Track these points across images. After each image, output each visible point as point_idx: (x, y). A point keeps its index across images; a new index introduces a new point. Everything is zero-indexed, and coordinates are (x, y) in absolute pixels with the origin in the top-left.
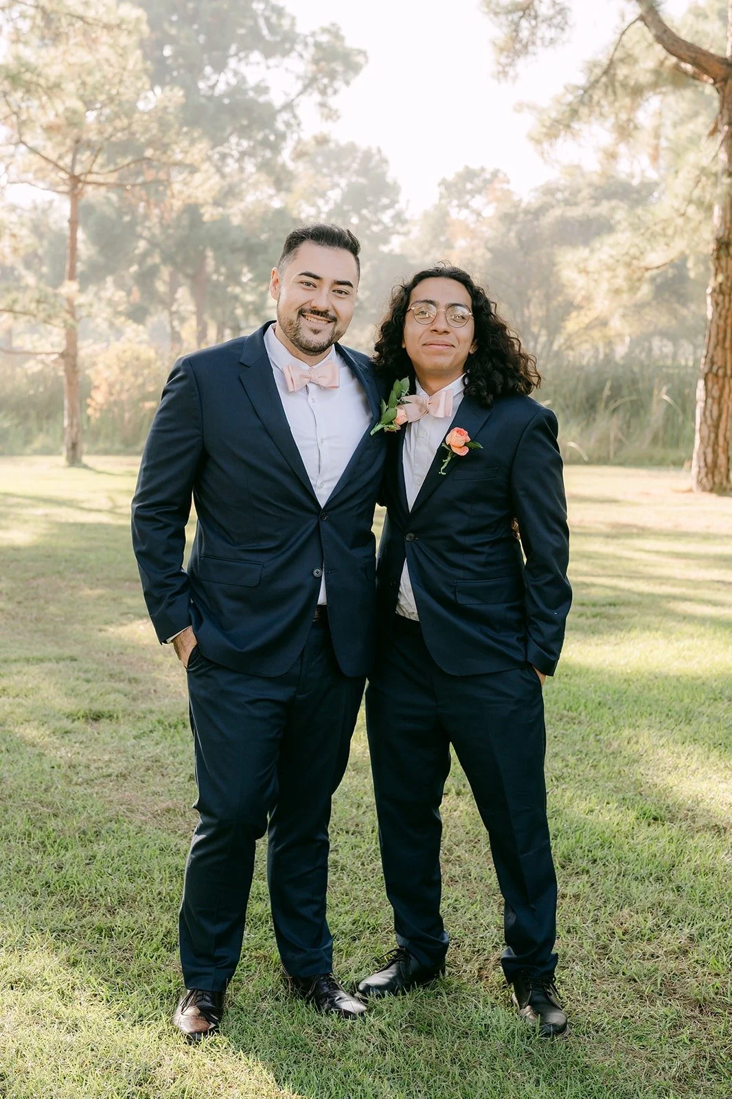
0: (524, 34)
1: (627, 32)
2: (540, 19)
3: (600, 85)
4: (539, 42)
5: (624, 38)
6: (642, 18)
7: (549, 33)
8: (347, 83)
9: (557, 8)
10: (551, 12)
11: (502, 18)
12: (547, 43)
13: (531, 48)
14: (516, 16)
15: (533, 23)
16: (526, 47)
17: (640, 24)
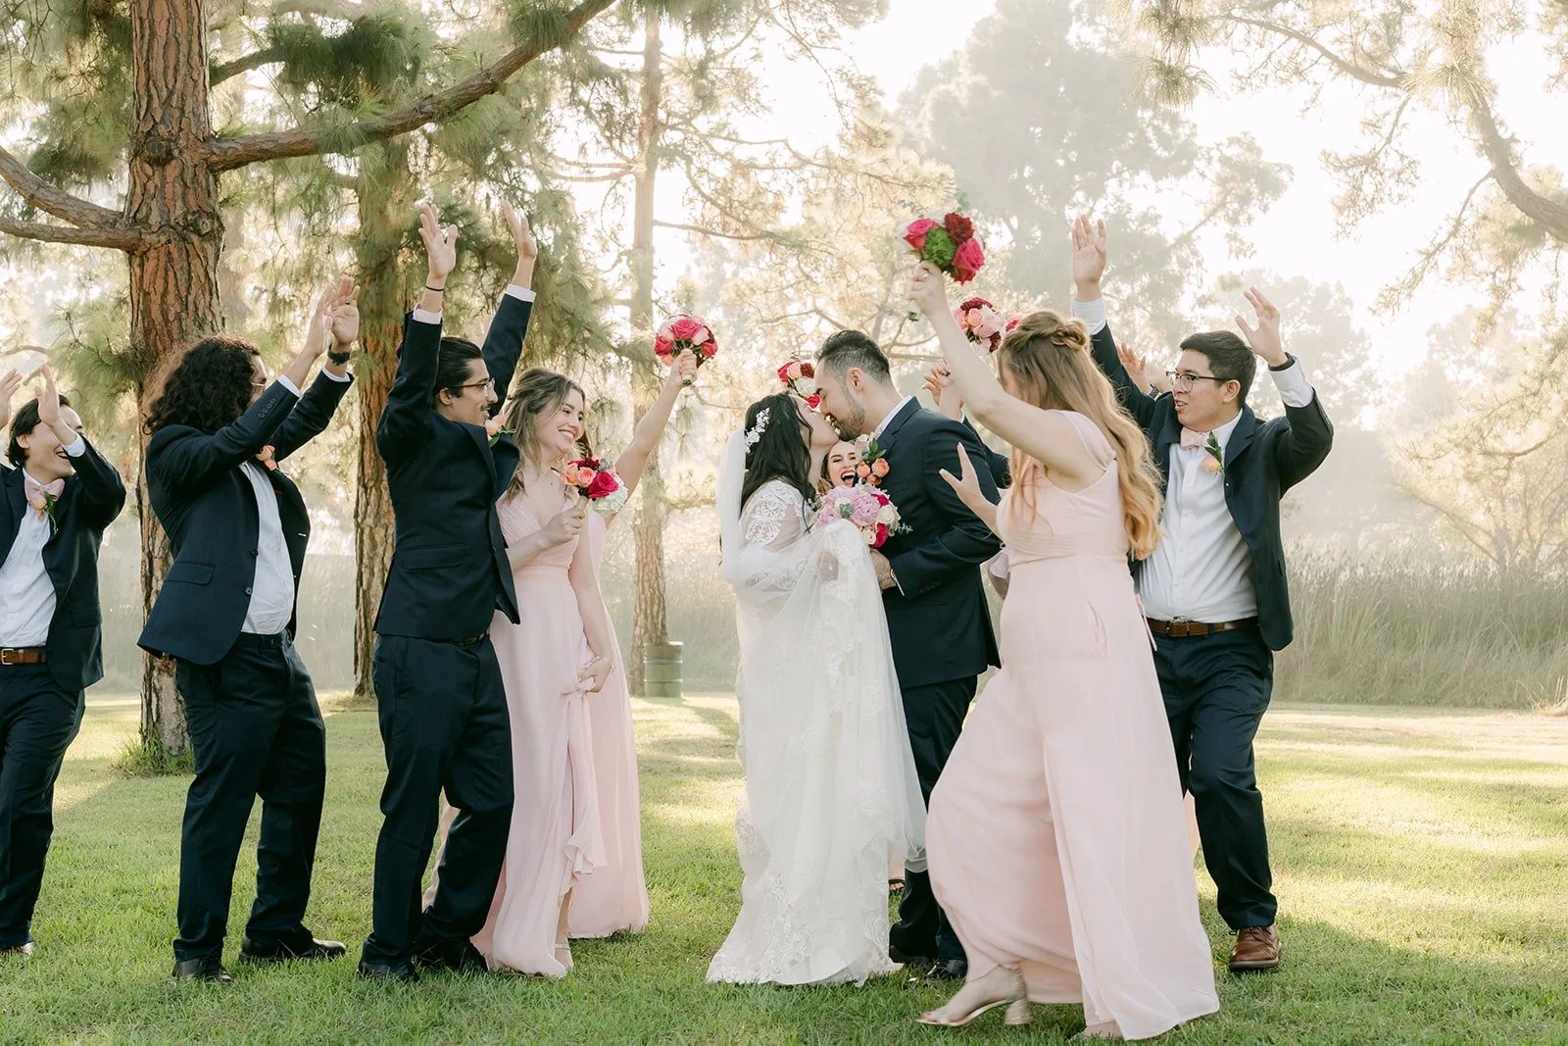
0: (1368, 188)
1: (1477, 191)
2: (1387, 174)
3: (1447, 248)
4: (1386, 198)
5: (1473, 197)
6: (1492, 174)
7: (1397, 189)
8: (1265, 209)
9: (1406, 161)
10: (1399, 166)
11: (1342, 173)
12: (1396, 200)
13: (1377, 206)
14: (1357, 171)
15: (1379, 178)
16: (1371, 205)
17: (1491, 180)
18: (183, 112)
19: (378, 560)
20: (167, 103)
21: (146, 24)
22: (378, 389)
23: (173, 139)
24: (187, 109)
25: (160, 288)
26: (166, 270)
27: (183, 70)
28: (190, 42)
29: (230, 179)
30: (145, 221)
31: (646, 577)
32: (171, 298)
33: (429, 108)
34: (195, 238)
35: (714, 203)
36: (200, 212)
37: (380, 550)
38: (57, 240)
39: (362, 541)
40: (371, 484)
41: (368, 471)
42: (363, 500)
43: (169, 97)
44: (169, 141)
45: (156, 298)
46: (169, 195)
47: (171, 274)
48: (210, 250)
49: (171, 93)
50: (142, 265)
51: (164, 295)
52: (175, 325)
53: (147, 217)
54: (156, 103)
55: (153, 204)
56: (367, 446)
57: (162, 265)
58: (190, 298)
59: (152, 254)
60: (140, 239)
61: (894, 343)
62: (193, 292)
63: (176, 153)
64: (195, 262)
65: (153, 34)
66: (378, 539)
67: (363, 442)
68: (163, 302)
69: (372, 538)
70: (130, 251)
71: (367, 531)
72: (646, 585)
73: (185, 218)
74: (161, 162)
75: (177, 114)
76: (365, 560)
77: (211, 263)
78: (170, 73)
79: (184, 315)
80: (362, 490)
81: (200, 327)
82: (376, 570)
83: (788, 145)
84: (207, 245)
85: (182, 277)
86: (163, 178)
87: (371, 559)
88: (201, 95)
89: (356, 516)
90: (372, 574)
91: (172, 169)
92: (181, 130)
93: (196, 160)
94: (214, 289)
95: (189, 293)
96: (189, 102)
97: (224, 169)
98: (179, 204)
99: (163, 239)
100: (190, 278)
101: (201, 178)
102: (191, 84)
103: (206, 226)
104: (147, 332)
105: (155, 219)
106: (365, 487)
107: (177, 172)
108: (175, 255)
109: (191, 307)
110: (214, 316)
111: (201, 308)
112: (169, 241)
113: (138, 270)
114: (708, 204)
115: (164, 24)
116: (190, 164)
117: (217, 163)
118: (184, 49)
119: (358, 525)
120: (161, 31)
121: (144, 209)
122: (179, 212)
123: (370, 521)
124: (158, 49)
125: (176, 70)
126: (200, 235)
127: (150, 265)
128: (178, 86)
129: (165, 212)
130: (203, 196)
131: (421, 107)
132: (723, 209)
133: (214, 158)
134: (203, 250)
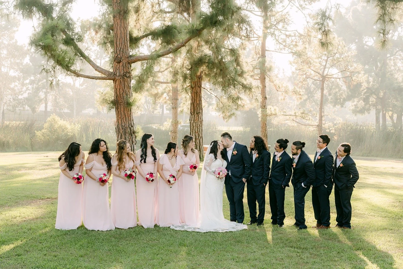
18: (123, 52)
19: (194, 130)
20: (120, 51)
21: (116, 34)
22: (194, 93)
23: (121, 58)
24: (124, 52)
25: (119, 88)
26: (120, 84)
27: (123, 44)
28: (124, 38)
29: (133, 65)
30: (116, 75)
31: (263, 131)
32: (121, 90)
33: (171, 50)
34: (125, 78)
35: (282, 44)
36: (127, 72)
37: (195, 128)
38: (98, 79)
39: (191, 126)
40: (192, 114)
41: (192, 111)
42: (191, 117)
43: (120, 49)
44: (120, 58)
45: (118, 90)
46: (120, 69)
47: (121, 85)
48: (129, 80)
49: (121, 48)
50: (116, 83)
51: (119, 89)
52: (122, 95)
53: (116, 73)
54: (118, 51)
55: (118, 71)
56: (192, 105)
57: (119, 83)
58: (125, 90)
59: (117, 81)
60: (115, 78)
61: (327, 75)
62: (125, 89)
63: (122, 60)
64: (126, 82)
65: (117, 37)
66: (194, 125)
67: (191, 104)
68: (119, 91)
69: (193, 125)
70: (114, 81)
71: (192, 124)
72: (263, 132)
73: (123, 74)
74: (119, 62)
75: (122, 53)
76: (192, 130)
77: (129, 82)
78: (121, 44)
79: (123, 93)
80: (191, 115)
81: (127, 95)
82: (194, 132)
83: (297, 32)
84: (128, 79)
85: (123, 86)
86: (119, 66)
87: (193, 130)
88: (127, 48)
89: (190, 120)
90: (193, 133)
91: (121, 64)
92: (123, 56)
93: (126, 62)
94: (130, 88)
95: (124, 88)
96: (124, 50)
97: (132, 63)
98: (122, 71)
99: (119, 78)
100: (125, 86)
101: (127, 65)
102: (125, 46)
103: (128, 75)
104: (116, 97)
105: (118, 74)
106: (191, 114)
107: (122, 64)
108: (122, 81)
109: (125, 92)
110: (130, 93)
111: (127, 91)
112: (120, 78)
113: (115, 84)
114: (281, 44)
115: (119, 34)
116: (124, 63)
117: (130, 62)
118: (123, 39)
119: (190, 122)
120: (119, 36)
121: (116, 72)
122: (122, 73)
123: (192, 122)
124: (118, 40)
125: (122, 44)
126: (126, 77)
127: (117, 83)
128: (122, 47)
129: (120, 73)
130: (127, 69)
131: (169, 50)
132: (284, 46)
133: (130, 61)
134: (127, 80)
